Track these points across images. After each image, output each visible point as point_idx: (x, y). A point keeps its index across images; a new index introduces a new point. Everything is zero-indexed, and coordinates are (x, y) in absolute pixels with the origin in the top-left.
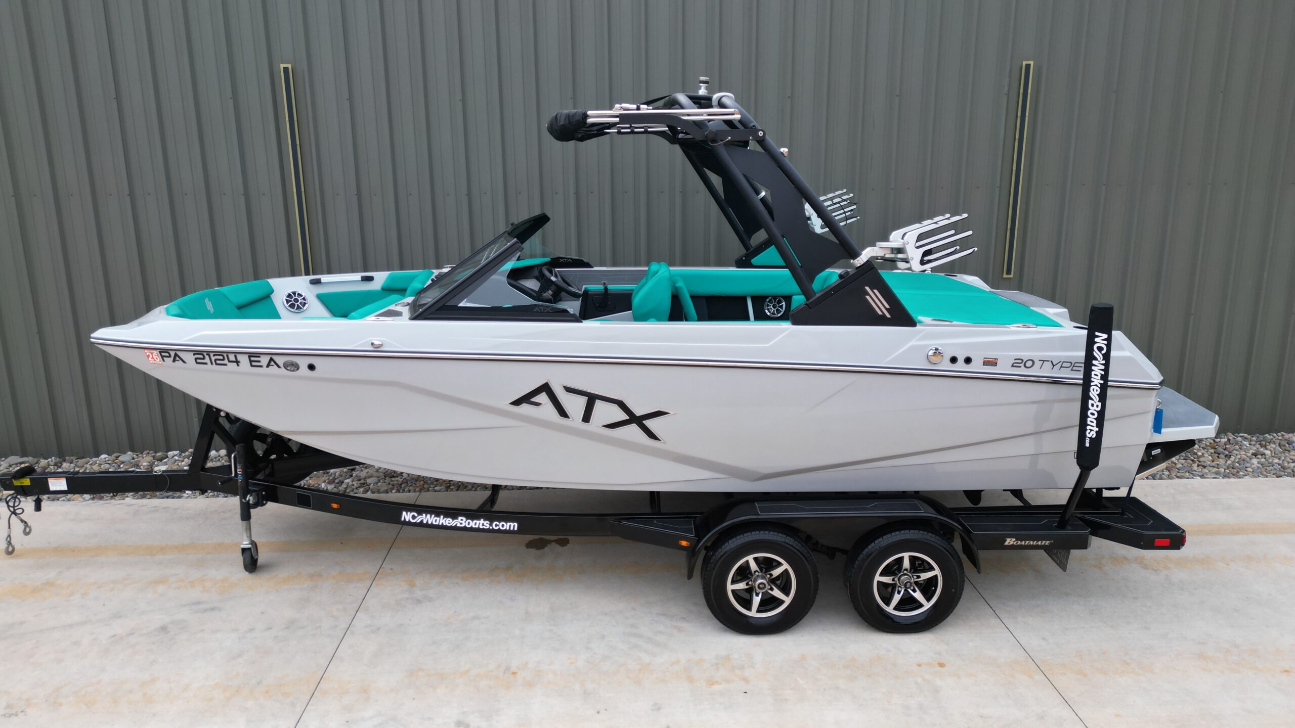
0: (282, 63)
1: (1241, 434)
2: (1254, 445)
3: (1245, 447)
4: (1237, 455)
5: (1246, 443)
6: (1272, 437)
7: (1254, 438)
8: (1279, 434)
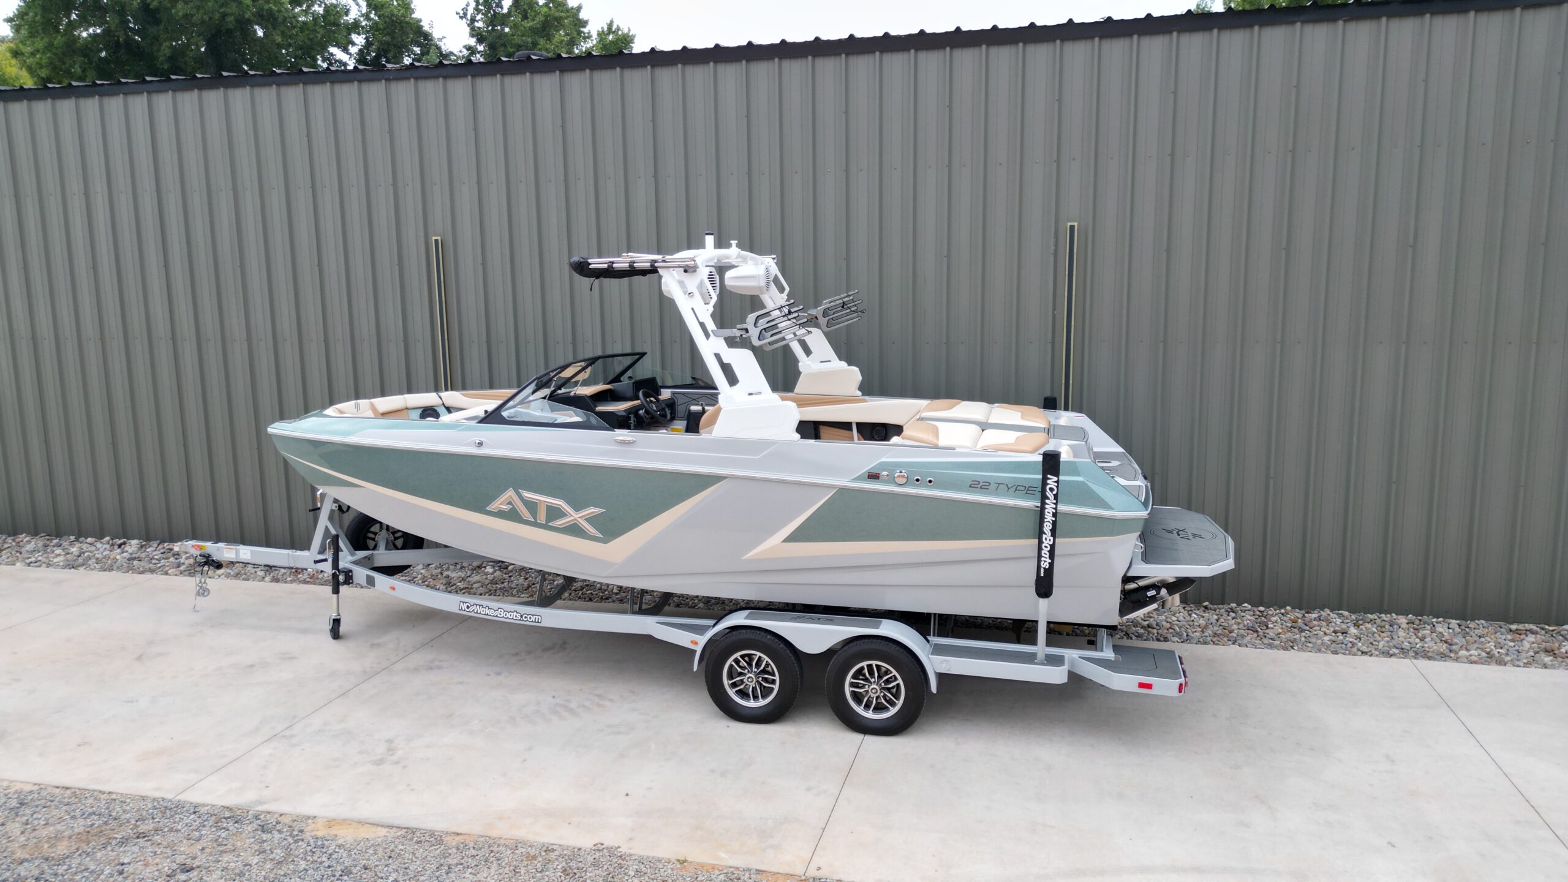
0: (435, 236)
1: (1340, 612)
2: (1347, 623)
3: (1333, 624)
4: (1315, 631)
5: (1338, 621)
6: (1376, 617)
7: (1353, 617)
8: (1388, 615)
